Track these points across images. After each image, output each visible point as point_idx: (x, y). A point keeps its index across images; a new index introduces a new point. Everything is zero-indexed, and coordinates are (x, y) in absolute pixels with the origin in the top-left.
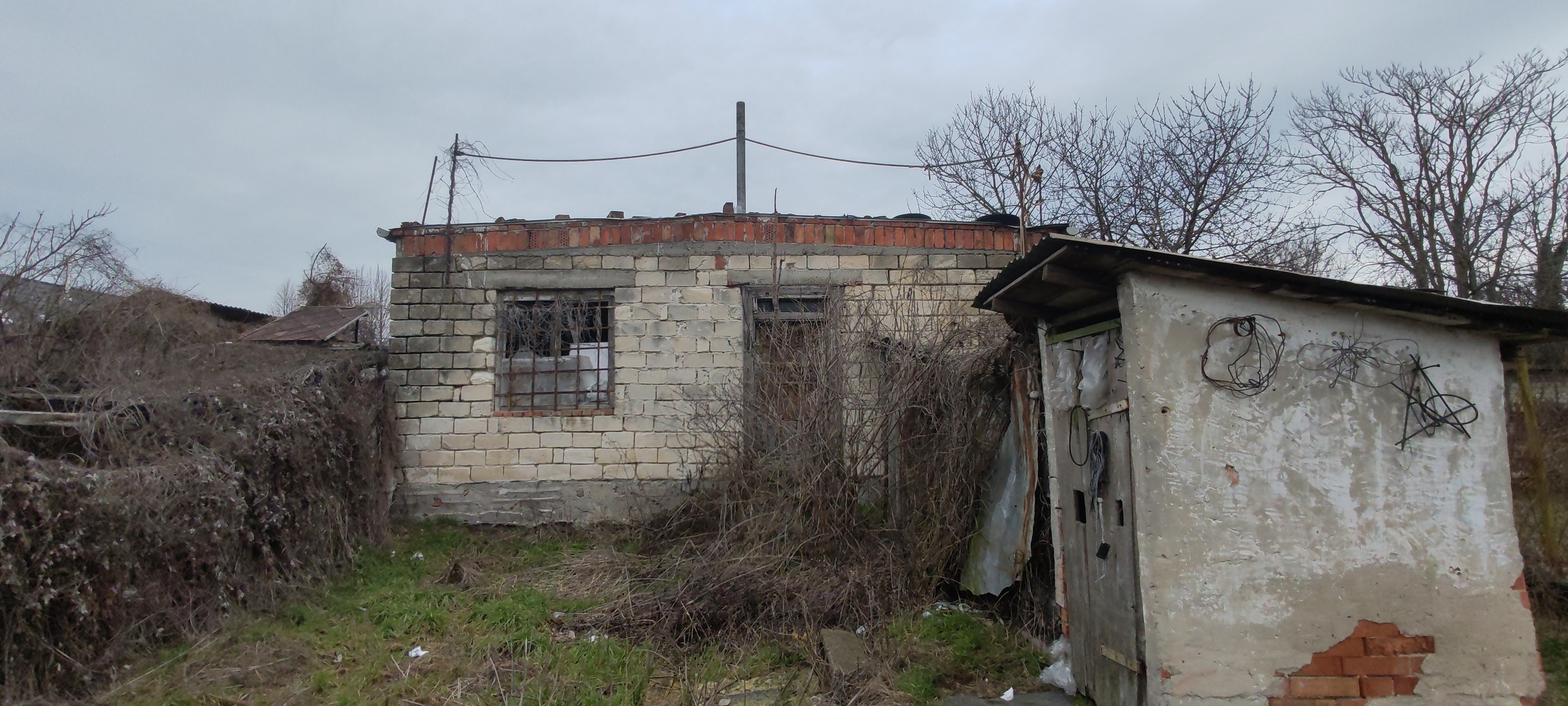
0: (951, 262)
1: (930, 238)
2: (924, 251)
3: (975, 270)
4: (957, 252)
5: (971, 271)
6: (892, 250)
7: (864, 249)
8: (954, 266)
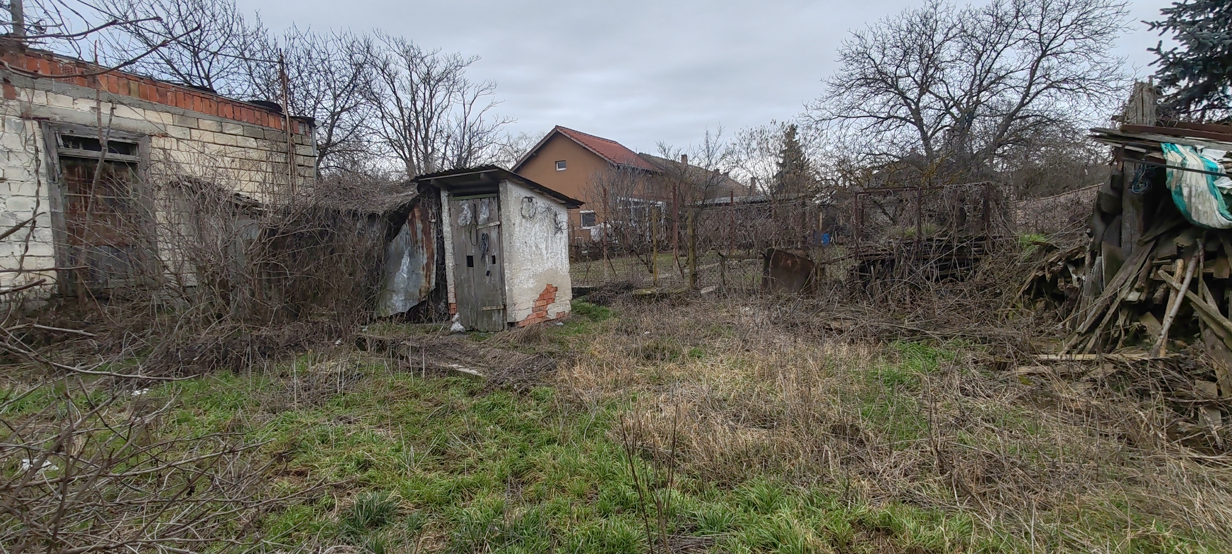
0: (239, 131)
1: (223, 110)
2: (218, 119)
3: (255, 138)
4: (243, 124)
5: (253, 139)
6: (191, 113)
7: (168, 108)
8: (242, 134)
